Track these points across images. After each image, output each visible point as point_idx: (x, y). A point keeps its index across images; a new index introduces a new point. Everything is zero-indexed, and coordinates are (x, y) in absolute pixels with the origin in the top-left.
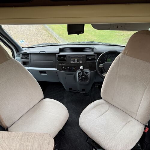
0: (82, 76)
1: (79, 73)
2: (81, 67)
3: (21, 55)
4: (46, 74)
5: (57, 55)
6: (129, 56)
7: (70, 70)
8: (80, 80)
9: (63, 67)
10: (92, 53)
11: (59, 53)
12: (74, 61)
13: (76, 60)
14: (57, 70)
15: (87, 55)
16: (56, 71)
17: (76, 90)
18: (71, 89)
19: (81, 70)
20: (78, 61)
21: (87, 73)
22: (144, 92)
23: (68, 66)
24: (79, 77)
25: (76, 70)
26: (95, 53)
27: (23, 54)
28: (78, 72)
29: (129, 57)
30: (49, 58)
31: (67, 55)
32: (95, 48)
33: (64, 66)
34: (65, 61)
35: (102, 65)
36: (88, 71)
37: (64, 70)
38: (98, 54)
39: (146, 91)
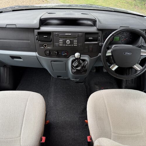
0: (77, 67)
2: (77, 55)
4: (21, 60)
5: (36, 31)
7: (59, 56)
9: (47, 50)
10: (93, 29)
11: (39, 29)
12: (64, 42)
13: (68, 41)
14: (37, 55)
15: (87, 34)
19: (77, 59)
20: (72, 42)
21: (84, 60)
23: (56, 50)
24: (72, 67)
25: (67, 57)
26: (98, 30)
28: (71, 59)
32: (99, 21)
33: (50, 50)
34: (51, 41)
36: (87, 58)
37: (50, 55)
38: (105, 32)
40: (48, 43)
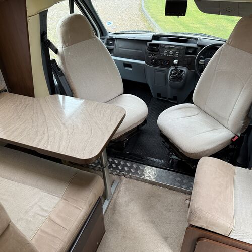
0: (175, 73)
1: (172, 70)
2: (176, 62)
3: (106, 40)
4: (131, 69)
5: (148, 43)
6: (232, 46)
7: (162, 65)
8: (171, 78)
9: (152, 60)
10: (194, 45)
11: (151, 41)
12: (168, 53)
13: (171, 52)
15: (188, 48)
16: (144, 64)
17: (165, 98)
18: (159, 95)
19: (175, 65)
20: (174, 54)
21: (182, 71)
22: (241, 92)
23: (160, 60)
24: (170, 75)
25: (168, 66)
26: (198, 46)
27: (108, 39)
28: (171, 68)
29: (232, 48)
30: (137, 46)
31: (161, 44)
32: (200, 40)
33: (155, 59)
34: (157, 52)
35: (203, 61)
36: (185, 69)
37: (154, 64)
38: (201, 46)
39: (243, 90)
40: (156, 53)
